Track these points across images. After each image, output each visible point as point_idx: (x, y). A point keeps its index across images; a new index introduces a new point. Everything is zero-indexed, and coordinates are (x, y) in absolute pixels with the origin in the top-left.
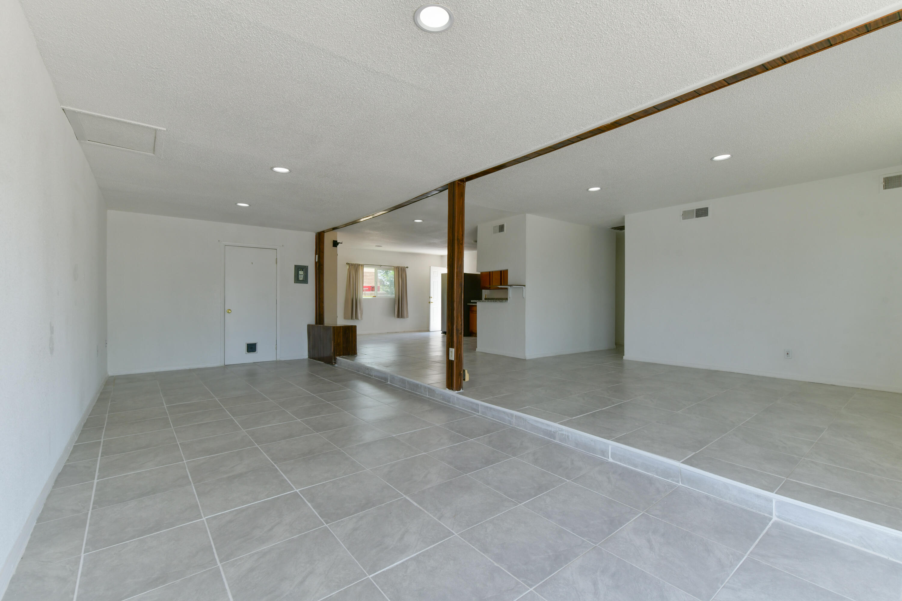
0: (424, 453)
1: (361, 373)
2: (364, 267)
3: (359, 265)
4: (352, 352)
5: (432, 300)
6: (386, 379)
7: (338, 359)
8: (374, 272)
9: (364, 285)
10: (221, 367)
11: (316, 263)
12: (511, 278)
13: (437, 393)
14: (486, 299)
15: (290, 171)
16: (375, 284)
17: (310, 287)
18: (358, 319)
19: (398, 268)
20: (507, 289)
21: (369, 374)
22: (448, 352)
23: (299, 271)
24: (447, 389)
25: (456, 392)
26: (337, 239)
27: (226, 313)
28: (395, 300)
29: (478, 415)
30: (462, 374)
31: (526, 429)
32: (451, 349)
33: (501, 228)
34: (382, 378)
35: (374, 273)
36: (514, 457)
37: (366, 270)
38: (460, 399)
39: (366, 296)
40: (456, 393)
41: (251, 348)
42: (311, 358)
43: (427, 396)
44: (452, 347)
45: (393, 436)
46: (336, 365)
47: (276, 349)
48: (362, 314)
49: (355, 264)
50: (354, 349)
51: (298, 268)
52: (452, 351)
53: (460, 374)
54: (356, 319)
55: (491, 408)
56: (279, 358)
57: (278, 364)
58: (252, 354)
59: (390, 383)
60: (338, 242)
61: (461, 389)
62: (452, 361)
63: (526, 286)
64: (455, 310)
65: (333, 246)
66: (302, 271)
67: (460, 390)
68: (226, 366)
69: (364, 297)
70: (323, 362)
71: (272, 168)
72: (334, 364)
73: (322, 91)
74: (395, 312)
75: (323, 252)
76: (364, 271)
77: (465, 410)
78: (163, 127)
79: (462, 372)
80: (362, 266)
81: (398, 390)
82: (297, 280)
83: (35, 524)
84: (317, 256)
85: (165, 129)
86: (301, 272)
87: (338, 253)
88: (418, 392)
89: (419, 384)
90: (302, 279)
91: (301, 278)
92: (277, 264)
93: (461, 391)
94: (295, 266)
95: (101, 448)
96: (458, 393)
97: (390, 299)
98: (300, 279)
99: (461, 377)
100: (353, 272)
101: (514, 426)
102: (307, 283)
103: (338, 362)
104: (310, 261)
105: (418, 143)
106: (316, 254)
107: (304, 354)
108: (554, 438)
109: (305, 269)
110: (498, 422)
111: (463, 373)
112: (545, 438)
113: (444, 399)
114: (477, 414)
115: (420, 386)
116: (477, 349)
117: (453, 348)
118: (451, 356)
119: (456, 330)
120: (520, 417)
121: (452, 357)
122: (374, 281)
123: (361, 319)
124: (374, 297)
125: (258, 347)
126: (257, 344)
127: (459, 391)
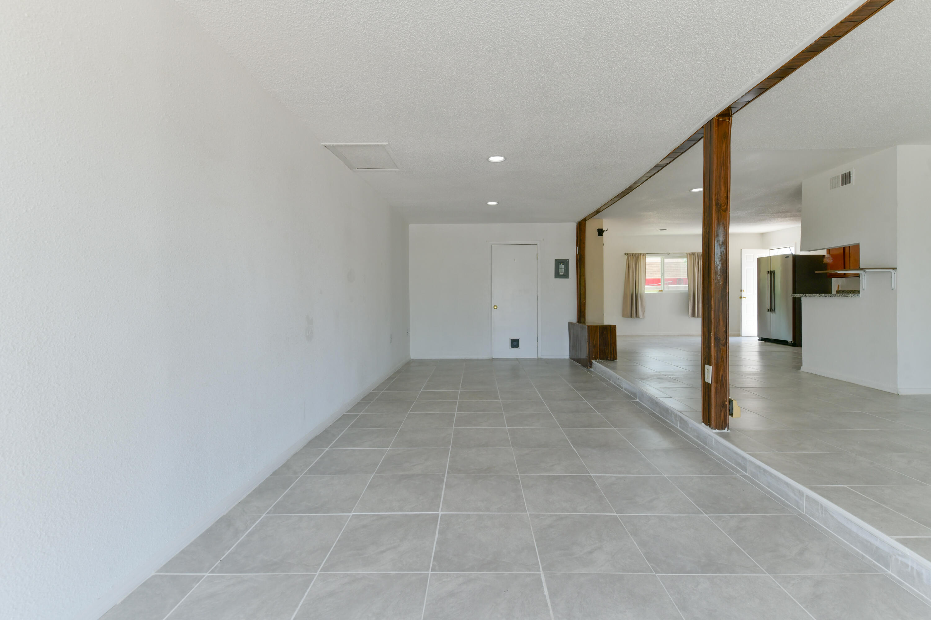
0: (615, 514)
1: (612, 383)
2: (646, 257)
3: (640, 255)
4: (611, 356)
5: (743, 294)
6: (635, 395)
7: (593, 362)
8: (660, 262)
9: (646, 278)
10: (489, 359)
11: (577, 255)
12: (864, 259)
13: (690, 426)
14: (838, 292)
15: (505, 158)
16: (661, 277)
17: (572, 280)
18: (639, 318)
19: (692, 255)
20: (858, 276)
21: (619, 386)
22: (703, 370)
23: (560, 266)
24: (703, 424)
25: (717, 431)
26: (603, 227)
27: (493, 309)
28: (688, 294)
29: (745, 477)
30: (728, 406)
31: (827, 527)
32: (707, 366)
33: (846, 179)
34: (631, 393)
35: (660, 264)
36: (768, 575)
37: (649, 260)
38: (719, 442)
39: (648, 290)
40: (713, 432)
41: (515, 343)
42: (571, 359)
43: (679, 428)
44: (709, 364)
45: (592, 475)
46: (592, 370)
47: (538, 346)
48: (644, 311)
49: (635, 254)
50: (613, 353)
51: (558, 262)
52: (709, 369)
53: (724, 406)
54: (636, 317)
55: (765, 471)
56: (540, 356)
57: (539, 361)
58: (515, 349)
59: (639, 401)
60: (604, 230)
61: (726, 429)
62: (708, 384)
63: (898, 268)
64: (713, 309)
65: (598, 236)
66: (563, 265)
67: (724, 429)
68: (493, 359)
69: (646, 292)
70: (580, 365)
71: (488, 159)
72: (589, 368)
73: (470, 50)
74: (688, 308)
75: (584, 243)
76: (646, 262)
77: (725, 462)
78: (385, 142)
79: (727, 403)
80: (643, 255)
81: (644, 412)
82: (557, 275)
83: (269, 476)
84: (578, 247)
85: (387, 143)
86: (562, 267)
87: (604, 243)
88: (669, 420)
89: (669, 409)
90: (562, 274)
91: (562, 272)
92: (538, 259)
93: (726, 430)
94: (556, 260)
95: (356, 419)
96: (717, 434)
97: (682, 294)
98: (561, 274)
99: (726, 410)
100: (632, 263)
101: (804, 513)
102: (568, 278)
103: (594, 366)
104: (571, 254)
105: (622, 77)
106: (577, 246)
107: (566, 354)
108: (887, 566)
109: (565, 262)
110: (776, 497)
111: (730, 404)
112: (863, 557)
113: (698, 437)
114: (743, 473)
115: (670, 411)
116: (801, 367)
117: (711, 366)
118: (708, 376)
119: (715, 339)
120: (816, 502)
121: (709, 379)
122: (660, 272)
123: (643, 318)
124: (659, 291)
125: (521, 343)
126: (519, 340)
127: (722, 430)
